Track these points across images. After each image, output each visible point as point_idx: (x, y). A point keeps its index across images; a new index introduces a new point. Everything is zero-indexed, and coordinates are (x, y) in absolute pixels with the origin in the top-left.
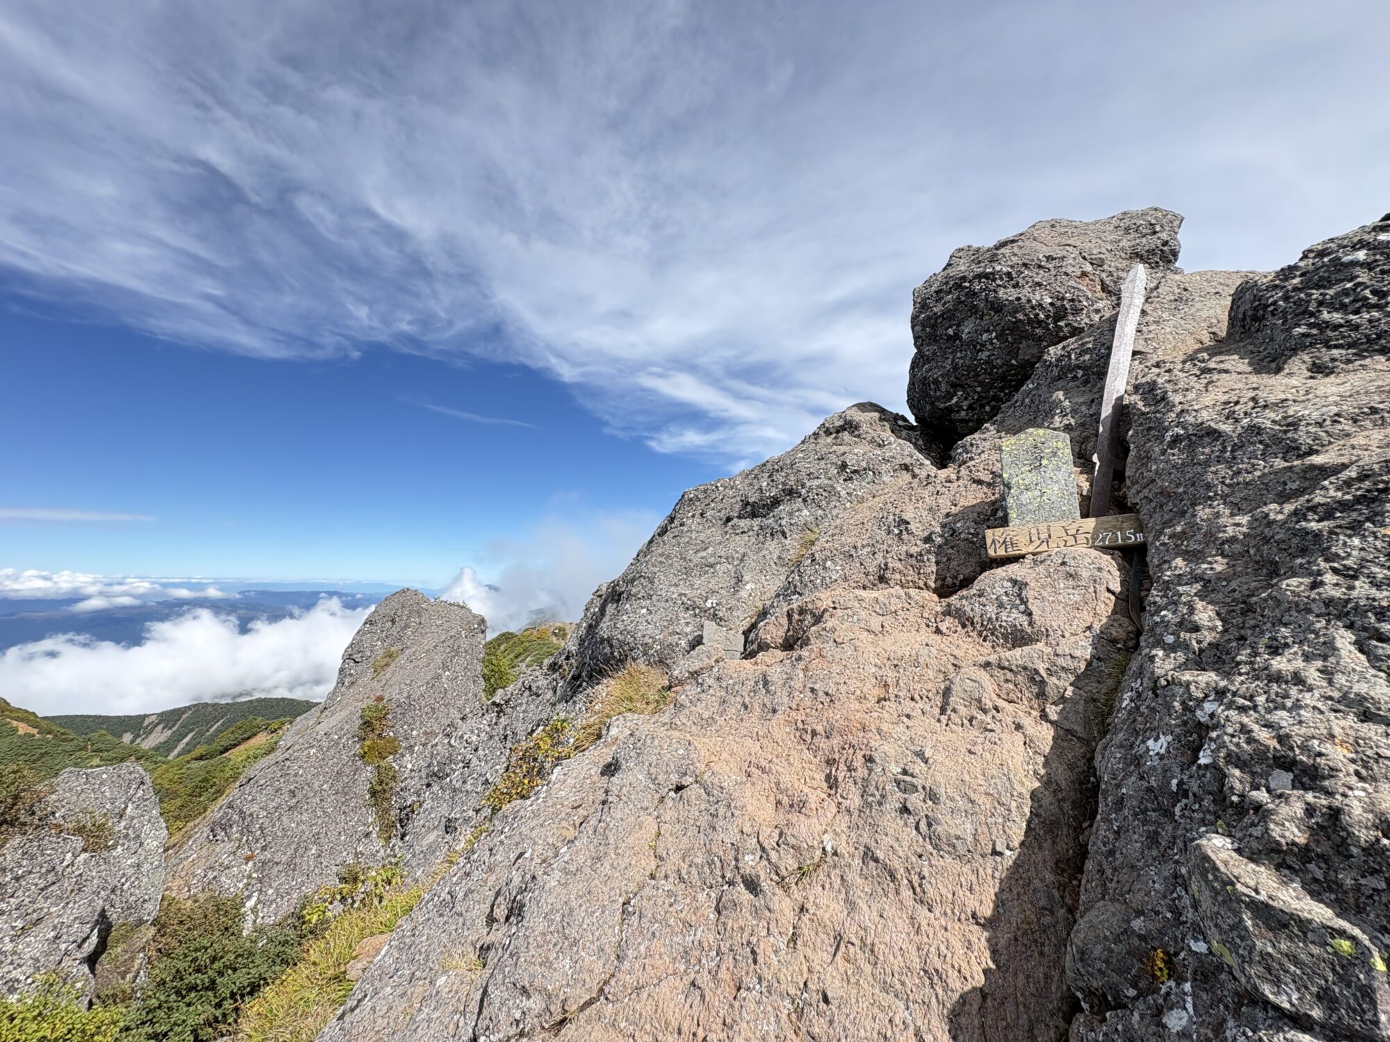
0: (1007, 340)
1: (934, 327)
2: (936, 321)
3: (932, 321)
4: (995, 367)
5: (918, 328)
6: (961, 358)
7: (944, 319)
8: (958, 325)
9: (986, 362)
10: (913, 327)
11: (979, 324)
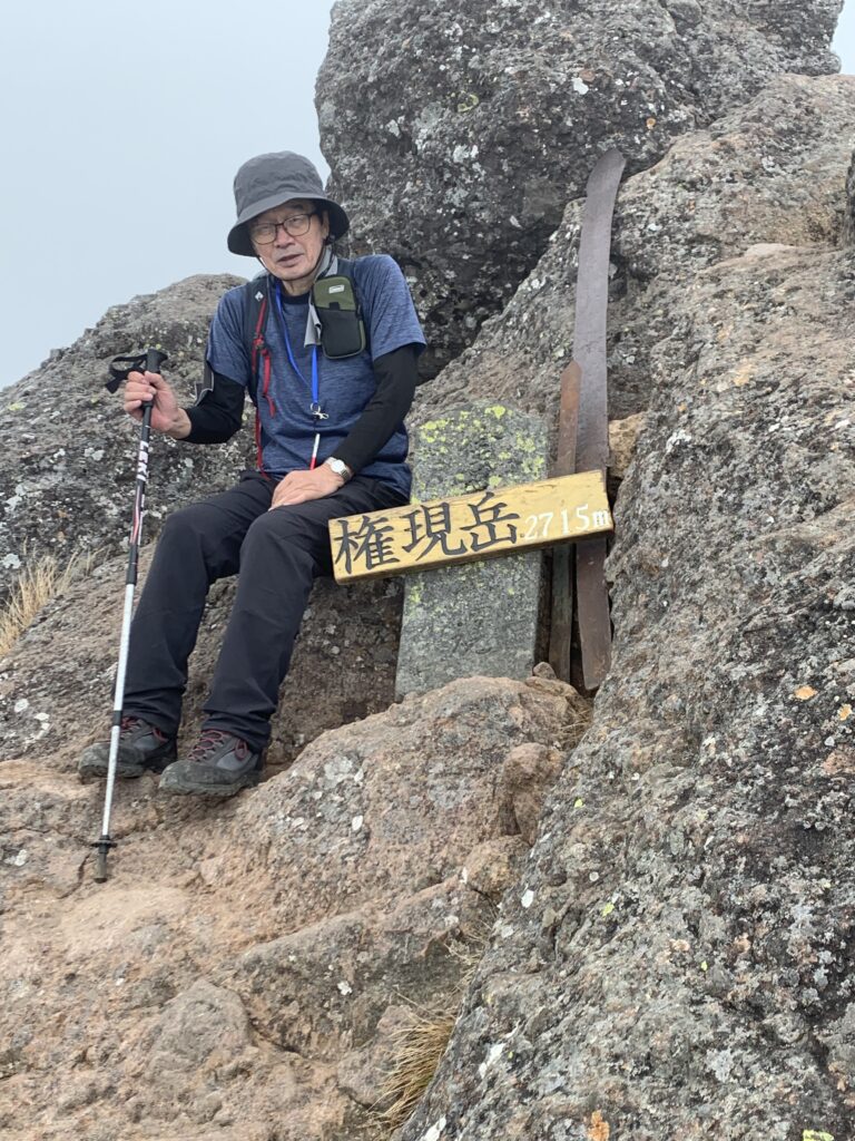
0: (499, 170)
1: (362, 107)
2: (365, 95)
3: (358, 96)
4: (478, 227)
5: (328, 107)
6: (412, 196)
7: (382, 95)
8: (410, 115)
9: (461, 215)
10: (318, 103)
11: (449, 123)
